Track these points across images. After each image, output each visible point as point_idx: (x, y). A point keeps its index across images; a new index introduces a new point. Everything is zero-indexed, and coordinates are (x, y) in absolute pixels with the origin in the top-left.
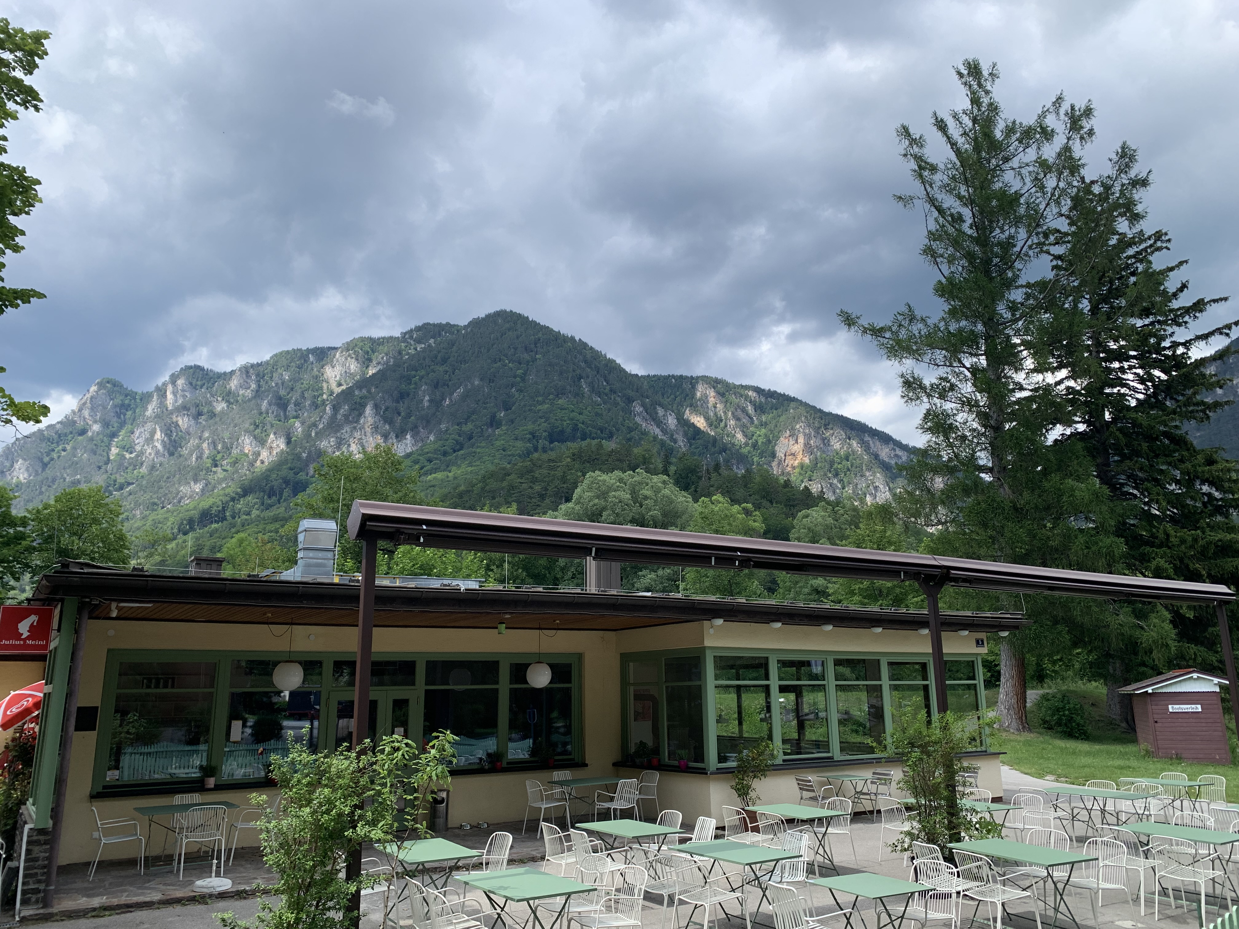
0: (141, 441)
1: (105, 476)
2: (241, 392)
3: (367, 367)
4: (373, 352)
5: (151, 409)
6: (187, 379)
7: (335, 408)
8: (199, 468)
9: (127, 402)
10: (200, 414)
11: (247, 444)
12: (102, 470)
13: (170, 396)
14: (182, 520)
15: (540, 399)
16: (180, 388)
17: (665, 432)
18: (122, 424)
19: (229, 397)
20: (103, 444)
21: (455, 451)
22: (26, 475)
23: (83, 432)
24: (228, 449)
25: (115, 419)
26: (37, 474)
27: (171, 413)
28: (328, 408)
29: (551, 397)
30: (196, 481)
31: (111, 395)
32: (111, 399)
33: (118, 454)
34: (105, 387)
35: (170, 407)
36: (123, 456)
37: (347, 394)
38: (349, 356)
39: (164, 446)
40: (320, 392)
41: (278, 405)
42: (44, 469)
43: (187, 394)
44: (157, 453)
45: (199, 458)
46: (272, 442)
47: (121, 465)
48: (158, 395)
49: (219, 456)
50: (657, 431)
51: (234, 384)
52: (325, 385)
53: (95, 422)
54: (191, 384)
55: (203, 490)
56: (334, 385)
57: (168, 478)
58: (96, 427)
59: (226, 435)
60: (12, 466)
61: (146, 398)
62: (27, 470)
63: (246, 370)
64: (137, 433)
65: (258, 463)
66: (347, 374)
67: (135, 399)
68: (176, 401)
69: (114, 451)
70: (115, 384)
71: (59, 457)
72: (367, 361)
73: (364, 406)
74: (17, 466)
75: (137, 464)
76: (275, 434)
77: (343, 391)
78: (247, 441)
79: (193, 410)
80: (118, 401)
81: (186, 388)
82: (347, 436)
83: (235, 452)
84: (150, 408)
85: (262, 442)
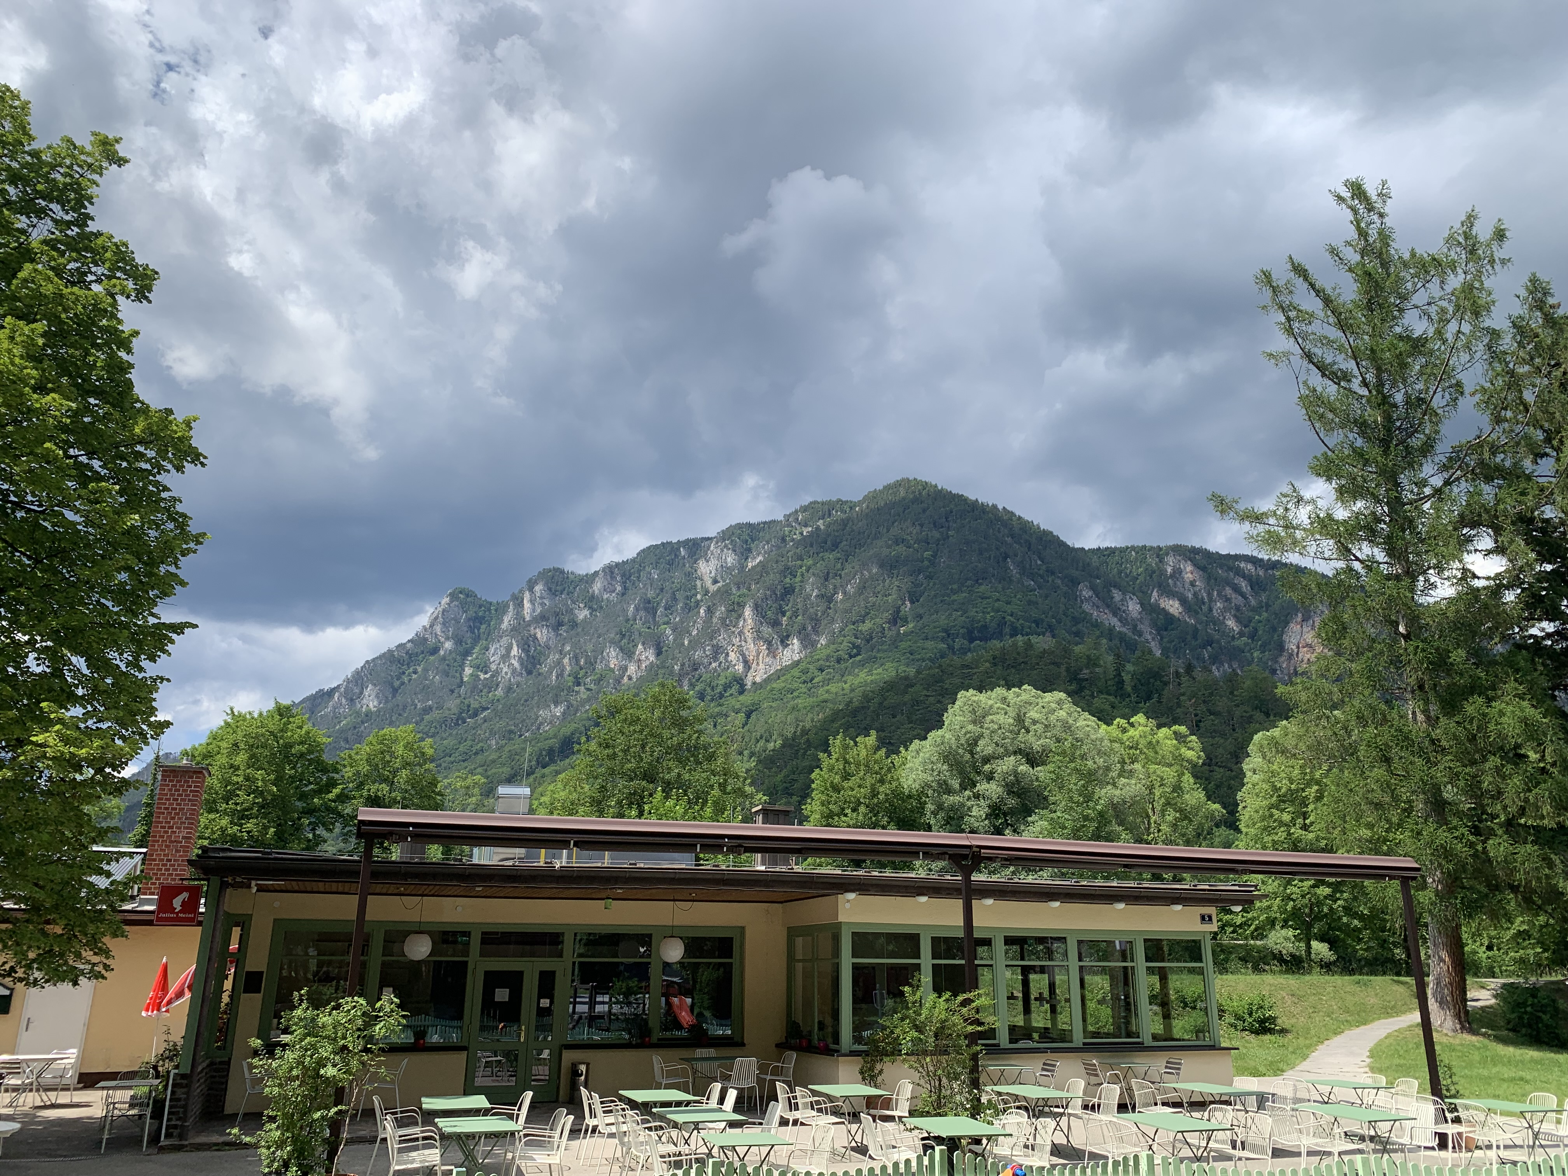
0: (496, 658)
1: (458, 701)
2: (605, 597)
3: (747, 558)
4: (753, 541)
5: (507, 621)
6: (546, 584)
7: (710, 611)
8: (559, 688)
9: (480, 614)
10: (560, 624)
11: (613, 658)
12: (455, 695)
13: (527, 604)
14: (541, 750)
15: (955, 586)
16: (538, 595)
17: (1123, 621)
18: (476, 640)
19: (592, 602)
20: (456, 664)
21: (851, 657)
22: (376, 703)
23: (435, 651)
24: (591, 664)
25: (469, 634)
26: (386, 702)
27: (529, 624)
28: (702, 611)
29: (969, 583)
30: (556, 703)
31: (464, 606)
32: (466, 612)
33: (471, 675)
34: (458, 598)
35: (528, 618)
36: (478, 676)
37: (724, 593)
38: (726, 546)
39: (522, 664)
40: (693, 592)
41: (646, 609)
42: (394, 696)
43: (547, 602)
44: (514, 671)
45: (560, 675)
46: (640, 654)
47: (475, 687)
48: (514, 605)
49: (582, 673)
50: (1115, 621)
51: (597, 587)
52: (699, 583)
53: (447, 639)
54: (550, 589)
55: (564, 714)
56: (709, 583)
57: (526, 701)
58: (448, 645)
59: (590, 647)
60: (361, 693)
61: (502, 609)
62: (377, 696)
63: (610, 570)
64: (492, 650)
65: (626, 679)
66: (724, 569)
67: (489, 610)
68: (534, 610)
69: (468, 671)
70: (469, 594)
71: (410, 680)
72: (745, 553)
73: (742, 606)
74: (366, 693)
75: (493, 685)
76: (643, 644)
77: (719, 590)
78: (613, 654)
79: (553, 620)
80: (471, 613)
81: (545, 594)
82: (724, 643)
83: (599, 667)
84: (506, 619)
85: (628, 653)
